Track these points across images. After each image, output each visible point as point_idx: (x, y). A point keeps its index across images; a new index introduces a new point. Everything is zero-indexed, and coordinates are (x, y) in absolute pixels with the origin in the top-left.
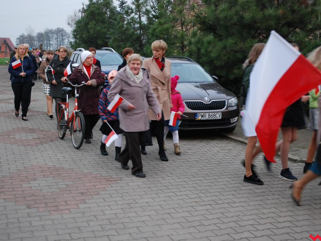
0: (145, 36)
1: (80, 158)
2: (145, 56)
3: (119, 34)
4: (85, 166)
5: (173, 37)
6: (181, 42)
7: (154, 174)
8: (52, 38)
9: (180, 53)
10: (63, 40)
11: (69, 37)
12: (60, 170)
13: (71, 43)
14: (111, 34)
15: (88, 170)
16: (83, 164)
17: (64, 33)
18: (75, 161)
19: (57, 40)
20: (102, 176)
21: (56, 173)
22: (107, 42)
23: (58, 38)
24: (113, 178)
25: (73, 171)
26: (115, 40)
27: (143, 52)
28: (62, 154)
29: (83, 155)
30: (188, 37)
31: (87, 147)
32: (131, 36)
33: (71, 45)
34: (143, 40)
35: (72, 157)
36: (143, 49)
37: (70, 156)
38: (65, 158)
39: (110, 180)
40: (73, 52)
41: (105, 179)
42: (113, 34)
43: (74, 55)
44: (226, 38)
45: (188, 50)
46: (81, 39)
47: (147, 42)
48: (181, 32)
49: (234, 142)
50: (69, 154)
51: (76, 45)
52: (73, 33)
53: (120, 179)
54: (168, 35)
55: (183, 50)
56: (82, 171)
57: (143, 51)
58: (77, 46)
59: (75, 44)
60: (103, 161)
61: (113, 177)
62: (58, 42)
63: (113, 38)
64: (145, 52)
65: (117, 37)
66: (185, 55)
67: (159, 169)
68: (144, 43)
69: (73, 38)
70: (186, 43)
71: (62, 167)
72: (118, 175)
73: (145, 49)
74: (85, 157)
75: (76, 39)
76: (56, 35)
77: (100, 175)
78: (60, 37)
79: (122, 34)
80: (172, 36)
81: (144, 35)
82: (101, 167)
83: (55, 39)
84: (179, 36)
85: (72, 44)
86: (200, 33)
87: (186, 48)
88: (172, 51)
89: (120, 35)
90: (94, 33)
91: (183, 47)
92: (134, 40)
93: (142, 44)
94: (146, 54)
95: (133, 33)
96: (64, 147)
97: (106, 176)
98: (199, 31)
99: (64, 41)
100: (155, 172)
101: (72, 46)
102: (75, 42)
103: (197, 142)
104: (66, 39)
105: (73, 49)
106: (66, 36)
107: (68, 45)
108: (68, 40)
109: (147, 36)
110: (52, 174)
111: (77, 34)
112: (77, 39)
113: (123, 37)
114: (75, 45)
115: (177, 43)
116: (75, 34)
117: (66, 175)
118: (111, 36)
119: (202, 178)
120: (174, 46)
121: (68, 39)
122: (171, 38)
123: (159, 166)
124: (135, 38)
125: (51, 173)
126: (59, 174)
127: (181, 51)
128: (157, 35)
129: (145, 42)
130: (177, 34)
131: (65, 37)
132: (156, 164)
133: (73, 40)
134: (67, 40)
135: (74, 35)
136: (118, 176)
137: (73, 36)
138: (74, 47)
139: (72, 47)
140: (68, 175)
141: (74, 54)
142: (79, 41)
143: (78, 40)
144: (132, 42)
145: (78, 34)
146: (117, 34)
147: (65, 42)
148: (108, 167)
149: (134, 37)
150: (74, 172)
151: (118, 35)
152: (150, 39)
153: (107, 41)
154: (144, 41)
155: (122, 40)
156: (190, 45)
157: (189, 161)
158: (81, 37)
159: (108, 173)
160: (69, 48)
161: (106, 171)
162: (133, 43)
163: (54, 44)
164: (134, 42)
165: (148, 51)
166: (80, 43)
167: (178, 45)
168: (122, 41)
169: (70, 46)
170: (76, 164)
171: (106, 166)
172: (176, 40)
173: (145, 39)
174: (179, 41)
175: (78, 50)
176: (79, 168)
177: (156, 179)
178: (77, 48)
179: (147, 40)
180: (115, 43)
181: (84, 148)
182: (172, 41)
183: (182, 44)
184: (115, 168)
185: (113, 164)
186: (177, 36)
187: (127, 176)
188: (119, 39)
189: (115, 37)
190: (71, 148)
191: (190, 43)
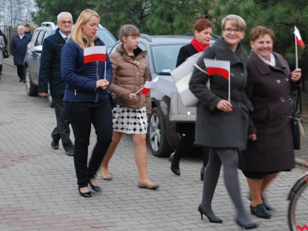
0: (148, 3)
1: (49, 193)
2: (149, 34)
4: (56, 204)
5: (191, 4)
6: (203, 12)
7: (166, 216)
8: (2, 7)
10: (20, 9)
11: (29, 5)
12: (18, 212)
13: (33, 14)
15: (63, 211)
16: (54, 202)
18: (41, 198)
19: (10, 9)
20: (84, 220)
21: (11, 216)
23: (12, 7)
24: (101, 223)
26: (102, 8)
27: (145, 28)
28: (21, 186)
29: (54, 188)
30: (215, 3)
31: (61, 175)
32: (126, 3)
33: (33, 16)
34: (145, 8)
35: (36, 191)
36: (145, 22)
37: (34, 189)
38: (25, 193)
39: (96, 226)
40: (36, 28)
41: (89, 224)
43: (38, 32)
44: (273, 5)
45: (215, 23)
46: (49, 8)
47: (151, 11)
50: (32, 186)
51: (40, 18)
53: (111, 224)
54: (184, 1)
56: (52, 213)
57: (146, 26)
58: (42, 19)
59: (39, 16)
61: (102, 221)
62: (12, 12)
63: (98, 5)
64: (148, 26)
65: (104, 4)
67: (174, 208)
68: (147, 14)
69: (35, 6)
70: (211, 12)
71: (22, 207)
72: (108, 218)
73: (148, 22)
74: (57, 191)
75: (40, 9)
76: (9, 2)
77: (81, 219)
78: (15, 5)
81: (146, 2)
82: (83, 207)
83: (8, 9)
85: (35, 16)
88: (190, 25)
89: (108, 1)
92: (131, 9)
93: (144, 15)
94: (150, 30)
96: (24, 176)
97: (91, 220)
99: (22, 10)
100: (167, 213)
101: (35, 19)
102: (40, 13)
104: (25, 8)
105: (36, 23)
106: (25, 3)
107: (28, 16)
108: (28, 9)
109: (152, 2)
110: (5, 219)
112: (43, 8)
113: (114, 4)
114: (38, 18)
115: (197, 12)
117: (27, 219)
118: (95, 3)
120: (193, 17)
121: (28, 7)
122: (188, 5)
123: (173, 203)
124: (132, 6)
125: (3, 216)
126: (16, 218)
129: (148, 12)
131: (23, 6)
132: (169, 200)
133: (35, 10)
134: (26, 10)
135: (38, 2)
136: (109, 220)
137: (36, 4)
138: (37, 20)
139: (34, 20)
140: (30, 219)
141: (38, 30)
142: (45, 11)
143: (43, 10)
144: (128, 12)
147: (24, 12)
148: (94, 206)
149: (132, 4)
150: (40, 215)
151: (106, 1)
152: (156, 7)
154: (146, 10)
155: (112, 10)
156: (218, 15)
157: (219, 195)
158: (49, 5)
159: (93, 215)
160: (30, 22)
161: (90, 213)
162: (130, 13)
163: (6, 17)
164: (132, 12)
165: (153, 25)
166: (47, 13)
167: (199, 16)
168: (112, 11)
169: (31, 19)
170: (43, 202)
171: (90, 205)
172: (197, 8)
173: (148, 8)
174: (201, 9)
175: (44, 24)
176: (48, 208)
177: (168, 224)
178: (43, 22)
179: (151, 8)
180: (102, 13)
181: (55, 177)
182: (189, 9)
183: (206, 14)
184: (105, 207)
185: (101, 202)
186: (197, 2)
187: (123, 220)
188: (108, 7)
189: (102, 5)
190: (35, 177)
191: (218, 13)
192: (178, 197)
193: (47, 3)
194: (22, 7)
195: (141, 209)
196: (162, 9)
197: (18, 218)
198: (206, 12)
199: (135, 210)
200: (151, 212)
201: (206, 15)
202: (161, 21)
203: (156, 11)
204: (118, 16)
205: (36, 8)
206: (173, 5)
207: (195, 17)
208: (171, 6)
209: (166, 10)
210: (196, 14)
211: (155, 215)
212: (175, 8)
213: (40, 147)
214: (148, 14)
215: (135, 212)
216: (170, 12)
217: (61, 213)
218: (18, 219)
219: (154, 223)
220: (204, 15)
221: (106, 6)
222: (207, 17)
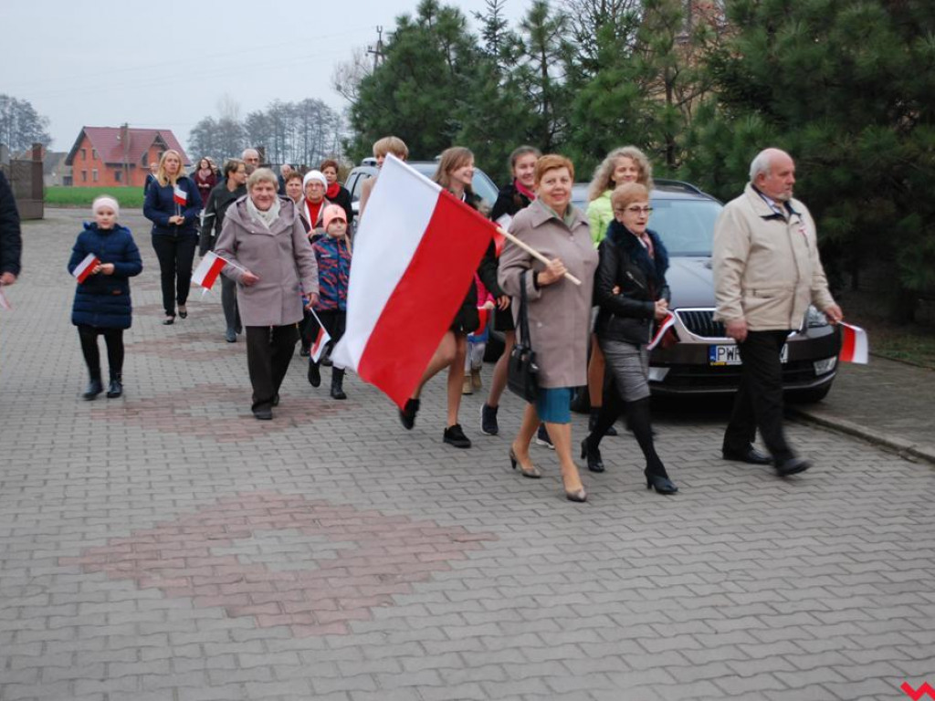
0: (559, 121)
1: (374, 476)
3: (485, 115)
4: (387, 496)
5: (641, 124)
6: (664, 138)
7: (590, 524)
8: (289, 130)
9: (664, 168)
10: (321, 133)
11: (338, 126)
12: (317, 508)
13: (345, 143)
14: (461, 116)
15: (398, 508)
16: (383, 492)
17: (325, 113)
18: (360, 483)
19: (304, 134)
20: (438, 526)
21: (305, 516)
22: (450, 138)
23: (306, 129)
24: (469, 533)
25: (356, 511)
26: (473, 130)
28: (323, 462)
29: (384, 465)
30: (686, 122)
32: (518, 121)
33: (345, 147)
34: (554, 132)
35: (351, 470)
37: (346, 467)
38: (331, 474)
39: (462, 538)
40: (353, 168)
41: (447, 535)
42: (468, 116)
43: (356, 176)
44: (799, 125)
45: (687, 161)
46: (374, 131)
47: (565, 137)
48: (665, 106)
50: (343, 462)
51: (359, 149)
52: (351, 113)
53: (489, 536)
54: (626, 118)
55: (670, 160)
56: (380, 513)
58: (363, 152)
59: (357, 145)
60: (440, 484)
61: (471, 529)
62: (306, 139)
63: (466, 126)
65: (477, 123)
66: (677, 175)
67: (605, 509)
68: (556, 142)
69: (348, 128)
70: (679, 139)
71: (324, 500)
72: (483, 524)
74: (389, 472)
75: (360, 132)
76: (301, 120)
77: (432, 525)
78: (312, 125)
79: (493, 116)
80: (639, 121)
81: (556, 119)
82: (436, 502)
83: (300, 133)
84: (659, 118)
85: (349, 145)
86: (723, 110)
87: (679, 154)
89: (485, 119)
90: (412, 114)
91: (671, 151)
92: (527, 132)
93: (551, 145)
95: (525, 113)
96: (328, 443)
97: (450, 528)
98: (720, 105)
99: (326, 136)
100: (592, 517)
101: (348, 153)
102: (358, 140)
104: (331, 131)
105: (351, 159)
106: (331, 123)
107: (336, 147)
108: (337, 134)
109: (566, 120)
110: (295, 520)
111: (363, 116)
112: (364, 131)
113: (496, 124)
114: (355, 149)
115: (653, 140)
116: (358, 116)
117: (334, 522)
118: (460, 122)
119: (733, 538)
121: (336, 130)
122: (636, 125)
123: (604, 499)
124: (530, 128)
125: (292, 516)
126: (314, 521)
127: (665, 164)
128: (597, 115)
129: (558, 139)
130: (652, 113)
131: (328, 127)
133: (349, 134)
134: (333, 135)
135: (354, 120)
136: (485, 528)
137: (350, 123)
138: (354, 155)
140: (339, 522)
141: (353, 174)
142: (367, 137)
143: (364, 135)
144: (521, 138)
145: (367, 118)
146: (479, 115)
147: (329, 139)
148: (456, 501)
149: (529, 124)
150: (357, 514)
151: (479, 119)
152: (575, 129)
153: (450, 135)
154: (555, 135)
155: (492, 134)
156: (692, 146)
159: (455, 518)
160: (339, 156)
161: (449, 514)
163: (296, 147)
164: (528, 139)
167: (655, 147)
168: (492, 136)
169: (342, 153)
170: (363, 491)
171: (448, 498)
172: (651, 132)
173: (559, 131)
174: (660, 134)
175: (366, 162)
176: (372, 503)
177: (595, 539)
178: (364, 158)
179: (567, 132)
180: (473, 140)
181: (384, 446)
182: (638, 133)
183: (668, 142)
184: (476, 503)
185: (470, 494)
186: (652, 120)
187: (511, 529)
188: (485, 129)
189: (473, 126)
190: (349, 444)
191: (693, 140)
192: (613, 488)
193: (372, 122)
194: (326, 130)
195: (544, 510)
196: (586, 134)
197: (318, 520)
198: (669, 139)
199: (533, 510)
200: (562, 515)
201: (670, 145)
202: (583, 156)
203: (575, 137)
204: (503, 146)
205: (350, 131)
206: (606, 126)
207: (648, 148)
208: (602, 128)
209: (593, 135)
210: (650, 143)
211: (570, 521)
212: (609, 132)
213: (358, 389)
214: (560, 143)
215: (531, 514)
216: (601, 138)
217: (397, 512)
218: (317, 522)
219: (568, 536)
220: (666, 145)
221: (482, 128)
222: (670, 149)
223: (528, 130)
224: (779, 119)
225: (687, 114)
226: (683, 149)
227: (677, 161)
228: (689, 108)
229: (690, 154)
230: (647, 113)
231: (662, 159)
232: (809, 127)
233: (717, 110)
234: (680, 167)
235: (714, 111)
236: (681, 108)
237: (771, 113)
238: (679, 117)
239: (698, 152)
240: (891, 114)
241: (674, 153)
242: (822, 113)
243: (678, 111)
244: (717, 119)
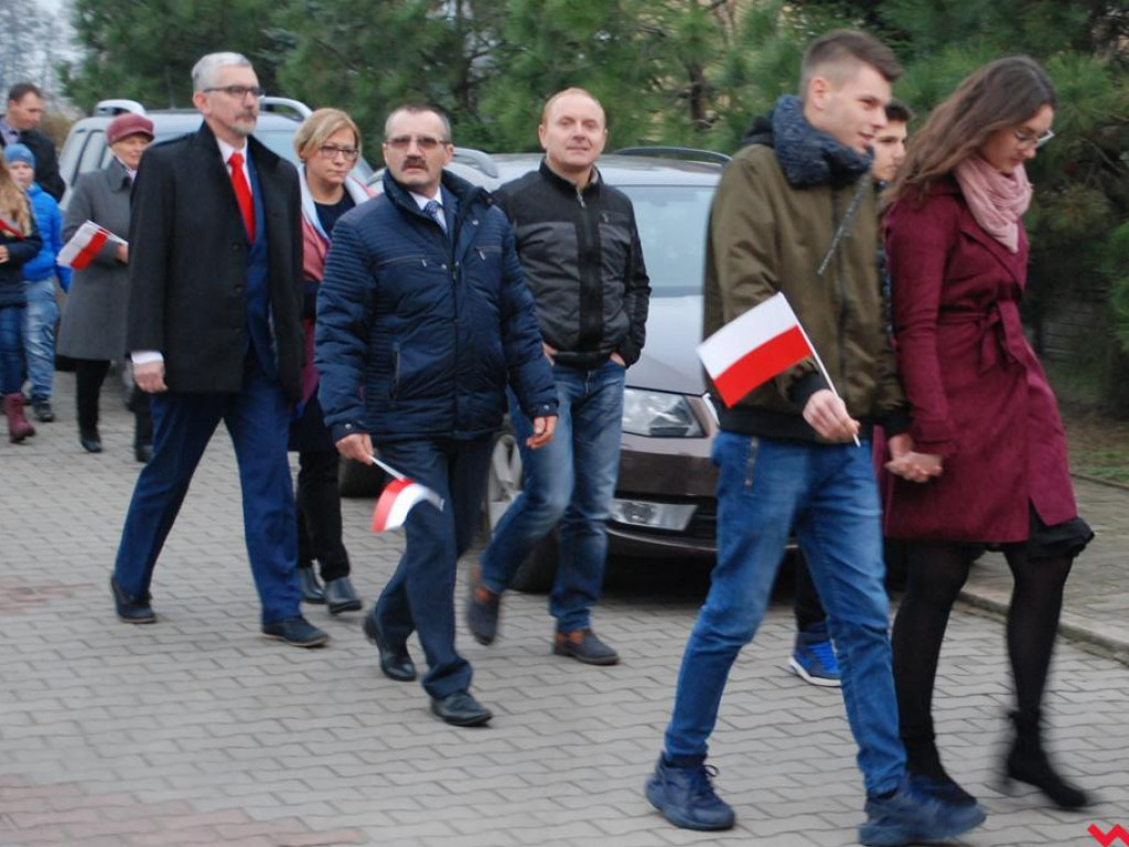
0: (485, 35)
1: (123, 724)
2: (487, 147)
3: (341, 22)
4: (149, 764)
5: (640, 43)
6: (685, 70)
7: (546, 805)
9: (684, 128)
10: (17, 50)
11: (50, 37)
12: (6, 792)
13: (64, 70)
14: (294, 22)
15: (171, 787)
16: (140, 755)
17: (25, 12)
18: (92, 740)
20: (251, 820)
22: (274, 64)
24: (311, 831)
25: (85, 794)
26: (318, 53)
27: (476, 125)
28: (19, 699)
29: (142, 704)
30: (726, 41)
31: (164, 658)
32: (407, 34)
33: (65, 79)
34: (476, 54)
35: (75, 716)
36: (475, 104)
37: (67, 709)
38: (35, 723)
40: (79, 119)
41: (266, 835)
42: (308, 23)
43: (82, 137)
44: (933, 49)
45: (726, 114)
46: (123, 47)
47: (498, 67)
48: (686, 10)
49: (985, 617)
50: (58, 699)
51: (92, 84)
52: (76, 12)
53: (350, 835)
54: (614, 31)
55: (696, 110)
56: (134, 797)
57: (478, 119)
58: (99, 89)
59: (88, 76)
60: (252, 736)
61: (316, 823)
63: (304, 42)
64: (487, 121)
65: (326, 38)
66: (709, 141)
67: (574, 776)
68: (480, 75)
70: (713, 73)
71: (20, 776)
72: (339, 813)
73: (485, 106)
74: (152, 716)
75: (93, 51)
77: (238, 818)
79: (359, 21)
80: (639, 36)
81: (478, 30)
82: (247, 772)
84: (673, 32)
85: (72, 76)
86: (793, 19)
87: (712, 100)
88: (635, 116)
89: (342, 28)
90: (198, 16)
91: (697, 96)
92: (423, 55)
93: (470, 80)
94: (493, 132)
95: (419, 18)
96: (29, 663)
98: (788, 9)
99: (25, 56)
100: (550, 792)
101: (71, 90)
102: (91, 66)
103: (782, 621)
104: (36, 46)
105: (77, 102)
106: (35, 30)
107: (48, 78)
108: (48, 53)
109: (499, 33)
111: (99, 18)
112: (101, 48)
113: (363, 39)
114: (85, 84)
115: (663, 73)
116: (88, 17)
117: (40, 819)
118: (291, 33)
119: (813, 822)
120: (649, 89)
121: (48, 45)
122: (632, 44)
123: (572, 756)
124: (428, 47)
127: (687, 119)
128: (557, 26)
129: (484, 69)
130: (662, 22)
131: (27, 38)
132: (557, 747)
133: (74, 55)
134: (40, 56)
135: (82, 25)
136: (342, 821)
137: (74, 32)
138: (81, 94)
139: (68, 93)
140: (53, 818)
141: (81, 131)
142: (109, 59)
143: (103, 57)
144: (412, 66)
145: (107, 22)
146: (329, 20)
147: (32, 63)
148: (286, 769)
149: (427, 40)
150: (87, 801)
151: (331, 27)
152: (516, 51)
153: (273, 58)
154: (479, 62)
155: (357, 58)
156: (737, 85)
157: (736, 728)
158: (123, 37)
159: (284, 803)
160: (54, 99)
161: (273, 794)
162: (422, 70)
164: (427, 68)
165: (503, 118)
166: (119, 68)
167: (668, 87)
168: (355, 62)
169: (59, 90)
170: (100, 756)
172: (661, 58)
173: (485, 53)
174: (679, 63)
175: (103, 109)
176: (120, 779)
177: (555, 833)
178: (102, 99)
179: (499, 56)
180: (319, 69)
181: (142, 665)
182: (634, 59)
183: (693, 77)
184: (326, 773)
185: (313, 754)
186: (662, 35)
187: (393, 819)
188: (342, 47)
189: (317, 41)
190: (72, 664)
191: (738, 76)
192: (591, 735)
193: (117, 31)
194: (26, 44)
195: (458, 781)
196: (535, 59)
197: (7, 815)
198: (694, 73)
199: (437, 783)
200: (492, 790)
201: (696, 83)
202: (531, 102)
203: (516, 66)
204: (377, 80)
205: (74, 48)
206: (574, 45)
207: (655, 88)
208: (568, 49)
209: (551, 62)
210: (660, 80)
211: (507, 801)
212: (581, 56)
213: (90, 555)
214: (487, 78)
215: (434, 789)
216: (566, 68)
217: (166, 795)
218: (6, 819)
219: (503, 830)
220: (689, 84)
221: (333, 45)
222: (697, 90)
223: (427, 52)
224: (896, 38)
225: (729, 26)
226: (723, 93)
227: (710, 113)
228: (731, 15)
229: (734, 102)
230: (654, 22)
231: (683, 111)
232: (949, 52)
233: (782, 18)
234: (714, 126)
235: (775, 21)
236: (716, 14)
237: (882, 25)
238: (712, 30)
239: (747, 96)
240: (1097, 32)
241: (704, 100)
242: (973, 27)
243: (711, 20)
244: (782, 35)
